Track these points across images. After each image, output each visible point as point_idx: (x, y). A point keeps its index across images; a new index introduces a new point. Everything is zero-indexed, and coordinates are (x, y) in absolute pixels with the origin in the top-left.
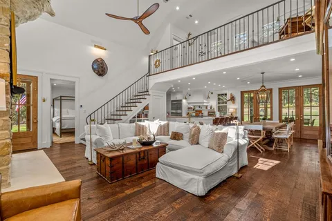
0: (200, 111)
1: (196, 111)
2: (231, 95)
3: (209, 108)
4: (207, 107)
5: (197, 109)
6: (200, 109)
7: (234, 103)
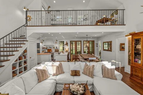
0: (50, 50)
1: (48, 49)
2: (67, 42)
3: (55, 48)
4: (54, 47)
5: (48, 48)
6: (50, 48)
7: (67, 46)
